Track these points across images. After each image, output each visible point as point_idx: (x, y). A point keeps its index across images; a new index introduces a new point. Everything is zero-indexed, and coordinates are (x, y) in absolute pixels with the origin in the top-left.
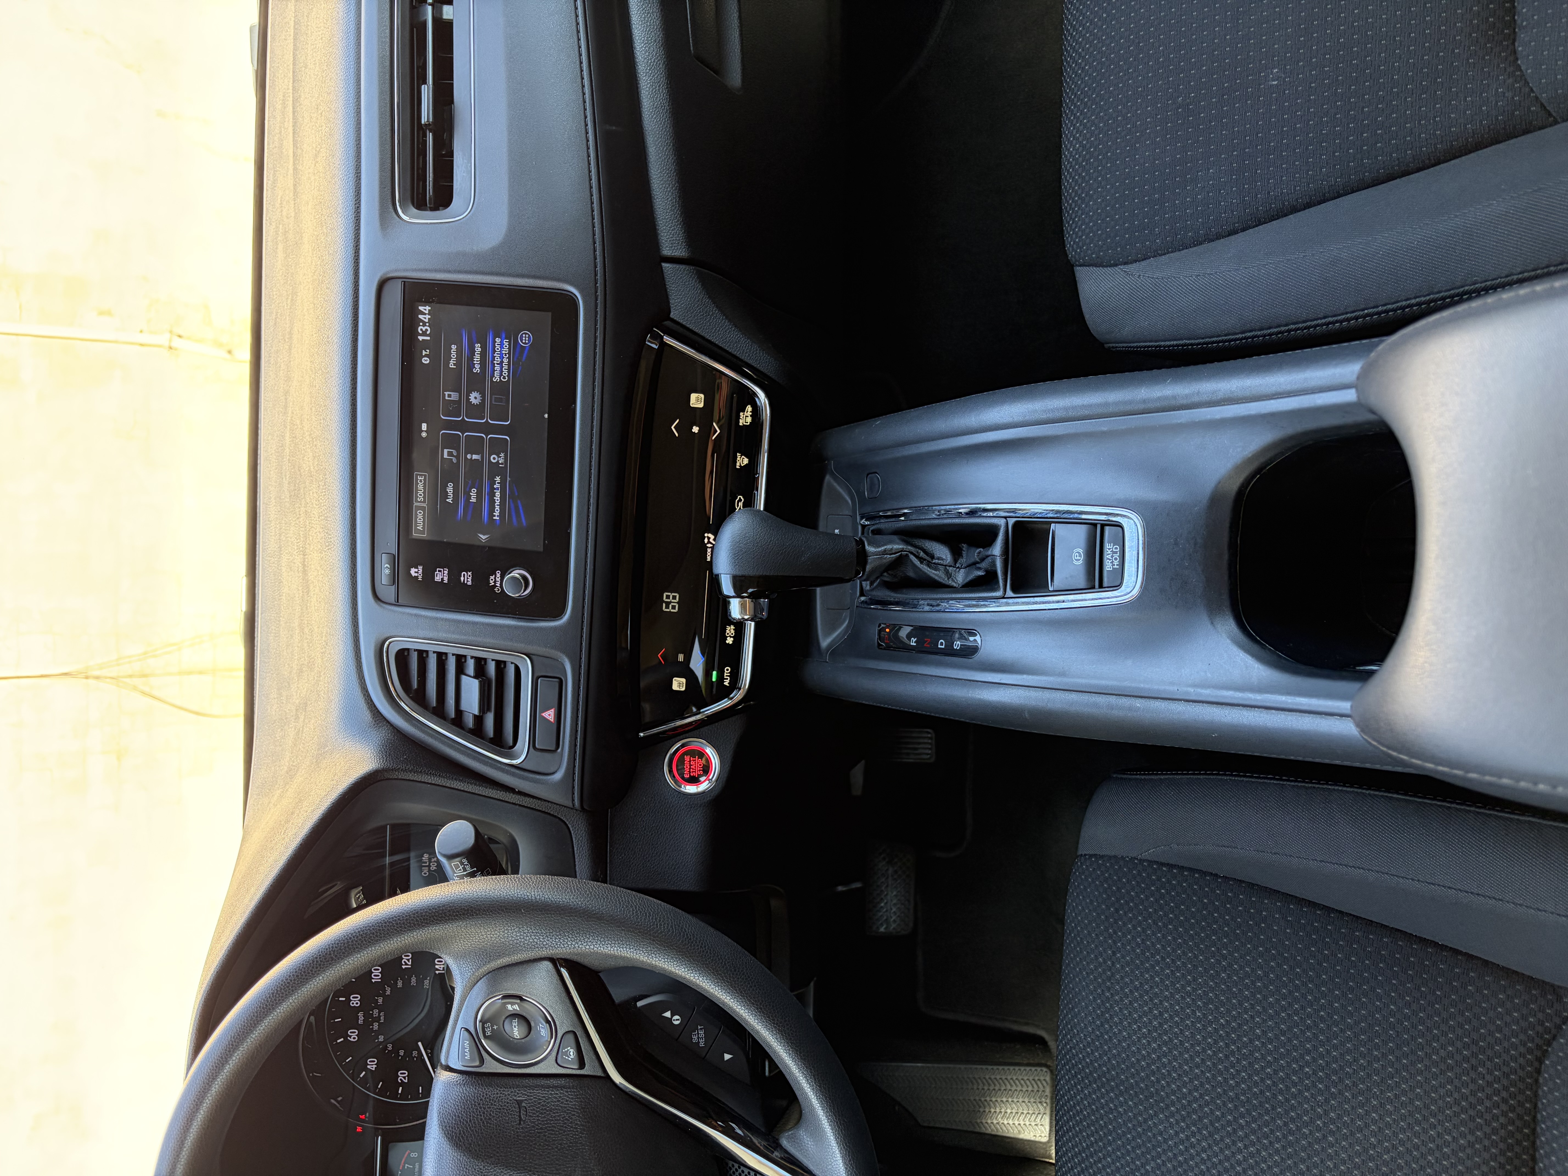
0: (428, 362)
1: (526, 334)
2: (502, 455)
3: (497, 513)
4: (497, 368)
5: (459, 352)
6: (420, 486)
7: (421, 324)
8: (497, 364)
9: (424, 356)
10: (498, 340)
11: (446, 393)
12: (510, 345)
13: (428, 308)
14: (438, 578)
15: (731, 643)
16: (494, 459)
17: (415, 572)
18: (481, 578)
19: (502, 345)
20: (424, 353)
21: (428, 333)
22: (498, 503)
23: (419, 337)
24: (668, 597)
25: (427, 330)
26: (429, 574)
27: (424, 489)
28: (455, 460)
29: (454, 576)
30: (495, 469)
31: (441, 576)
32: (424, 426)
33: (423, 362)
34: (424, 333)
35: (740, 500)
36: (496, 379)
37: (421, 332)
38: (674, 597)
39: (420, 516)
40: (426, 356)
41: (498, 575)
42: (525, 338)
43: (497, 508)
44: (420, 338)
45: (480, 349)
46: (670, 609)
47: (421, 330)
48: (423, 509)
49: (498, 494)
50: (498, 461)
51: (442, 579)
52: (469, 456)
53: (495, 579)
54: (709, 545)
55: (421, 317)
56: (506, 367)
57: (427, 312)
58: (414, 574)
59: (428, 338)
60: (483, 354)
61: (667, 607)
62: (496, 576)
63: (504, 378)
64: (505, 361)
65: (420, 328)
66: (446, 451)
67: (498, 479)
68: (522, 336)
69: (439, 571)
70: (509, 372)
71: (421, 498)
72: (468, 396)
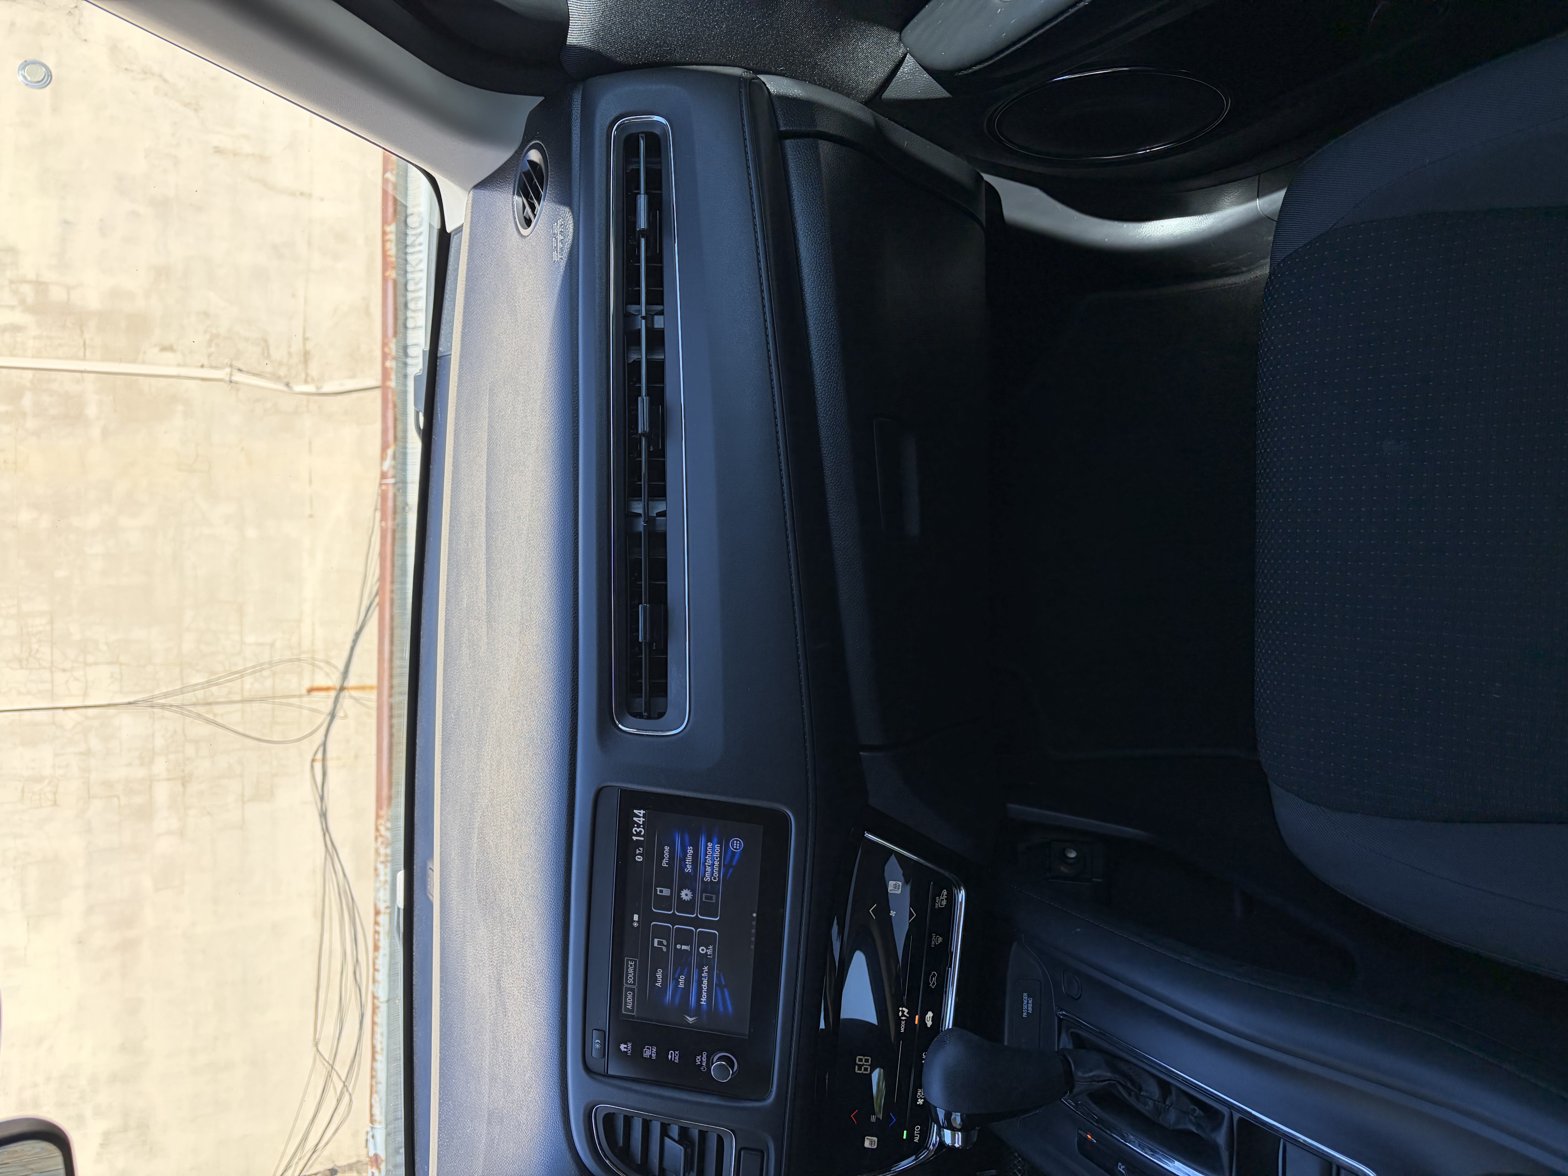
0: (641, 860)
1: (737, 840)
2: (711, 947)
3: (704, 999)
4: (708, 869)
5: (672, 852)
6: (631, 970)
7: (636, 825)
8: (708, 866)
9: (638, 855)
10: (710, 844)
11: (658, 889)
12: (721, 849)
13: (642, 812)
14: (646, 1054)
15: (922, 1103)
16: (703, 950)
17: (625, 1048)
18: (688, 1057)
19: (713, 848)
20: (638, 852)
21: (642, 834)
22: (705, 989)
23: (633, 837)
24: (861, 1060)
25: (641, 831)
26: (637, 1051)
27: (635, 973)
28: (664, 949)
29: (662, 1054)
30: (703, 960)
31: (650, 1052)
32: (636, 917)
33: (637, 859)
34: (638, 834)
35: (934, 975)
36: (707, 878)
37: (635, 833)
38: (867, 1061)
39: (630, 997)
40: (639, 854)
41: (704, 1056)
42: (736, 845)
43: (704, 994)
44: (635, 838)
45: (692, 851)
46: (862, 1071)
47: (636, 831)
48: (633, 990)
49: (705, 981)
50: (707, 952)
51: (651, 1056)
52: (678, 946)
53: (701, 1059)
54: (904, 1018)
55: (635, 819)
56: (716, 869)
57: (641, 815)
58: (623, 1049)
59: (642, 839)
60: (695, 856)
61: (860, 1069)
62: (702, 1057)
63: (715, 878)
64: (717, 863)
65: (635, 829)
66: (656, 941)
67: (706, 968)
68: (733, 842)
69: (647, 1048)
70: (719, 873)
71: (631, 981)
72: (679, 893)
